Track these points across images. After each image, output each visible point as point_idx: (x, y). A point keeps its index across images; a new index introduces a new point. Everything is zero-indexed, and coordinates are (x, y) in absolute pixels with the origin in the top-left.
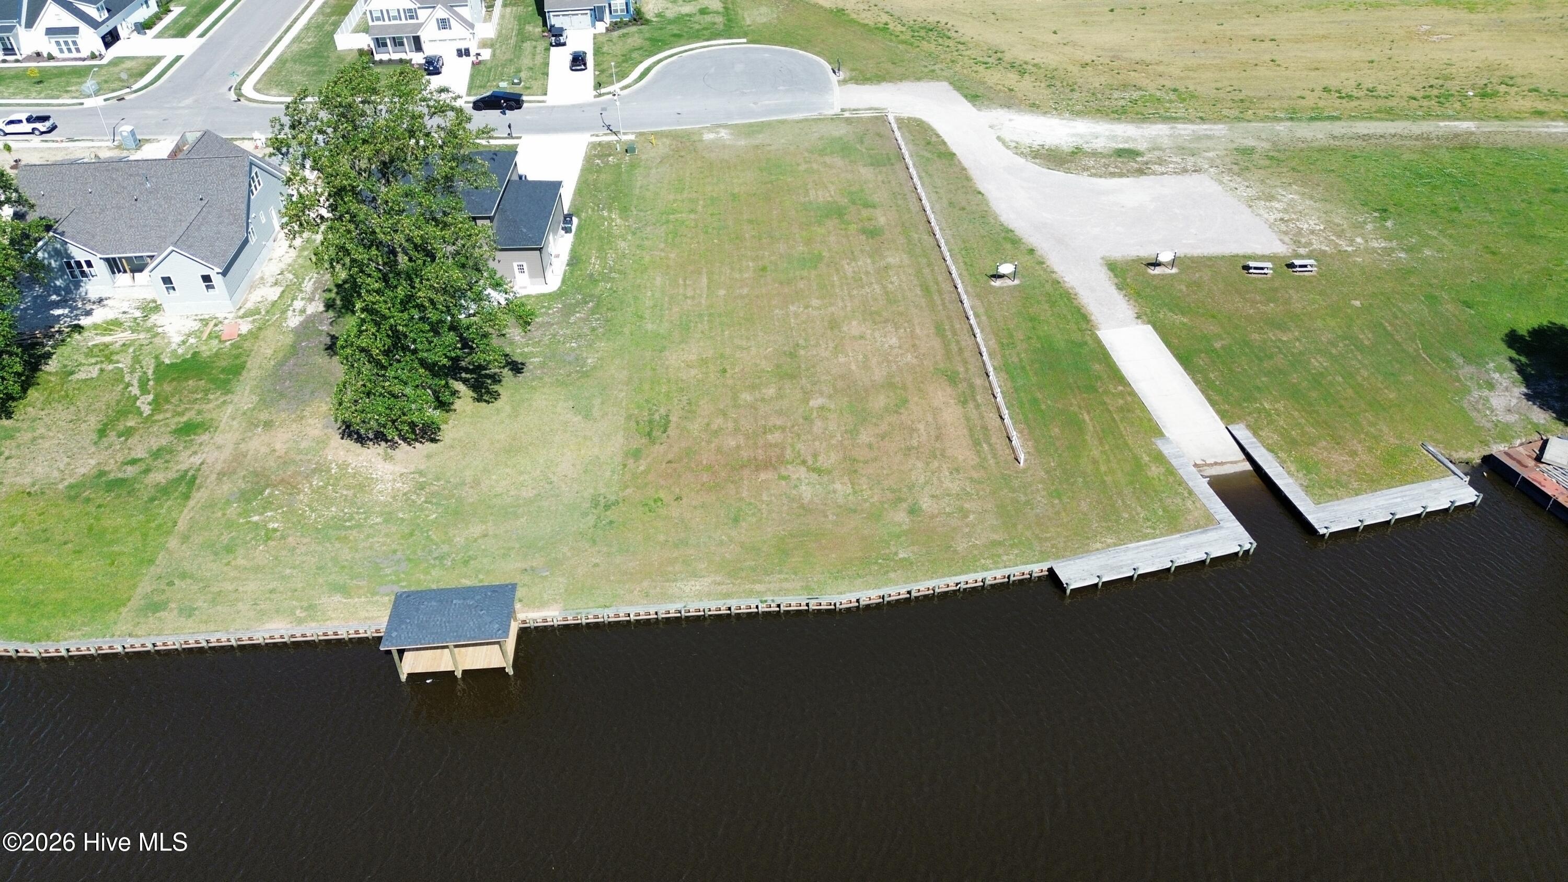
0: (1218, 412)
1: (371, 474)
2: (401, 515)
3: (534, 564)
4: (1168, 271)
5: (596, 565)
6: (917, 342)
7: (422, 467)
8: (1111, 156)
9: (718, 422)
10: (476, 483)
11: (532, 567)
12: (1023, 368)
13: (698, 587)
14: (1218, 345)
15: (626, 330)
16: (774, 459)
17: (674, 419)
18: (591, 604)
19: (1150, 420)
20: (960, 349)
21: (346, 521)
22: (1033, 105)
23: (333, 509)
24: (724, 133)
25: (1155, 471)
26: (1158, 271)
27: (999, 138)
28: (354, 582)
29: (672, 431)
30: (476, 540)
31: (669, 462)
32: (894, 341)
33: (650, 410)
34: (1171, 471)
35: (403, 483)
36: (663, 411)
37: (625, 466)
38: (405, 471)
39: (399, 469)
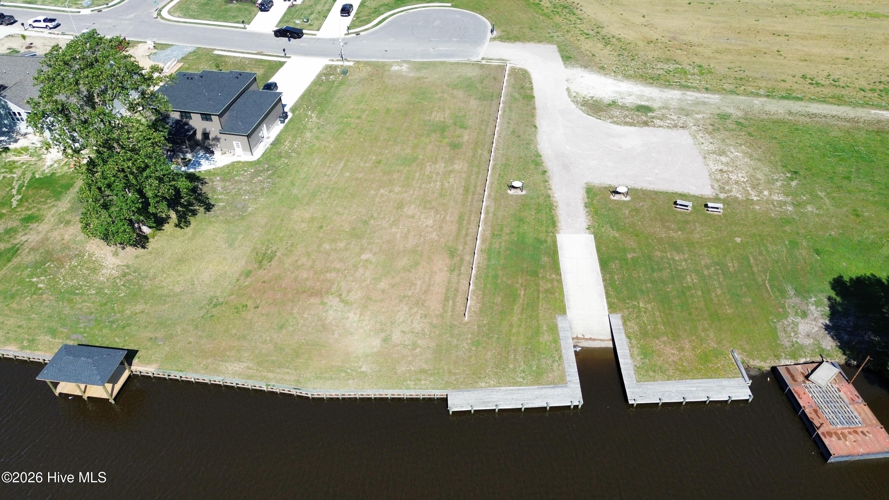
0: (608, 303)
1: (103, 262)
2: (106, 291)
3: (158, 336)
4: (623, 198)
5: (190, 343)
6: (444, 225)
7: (131, 263)
8: (632, 110)
9: (304, 260)
10: (154, 277)
11: (156, 337)
12: (499, 253)
13: (237, 369)
14: (629, 256)
15: (281, 192)
16: (324, 290)
17: (278, 254)
18: (174, 368)
19: (563, 301)
20: (467, 234)
21: (77, 290)
22: (602, 68)
23: (75, 281)
24: (405, 67)
25: (545, 338)
26: (617, 197)
27: (568, 89)
28: (62, 329)
29: (274, 263)
30: (136, 314)
31: (264, 282)
32: (430, 222)
33: (267, 246)
34: (556, 341)
35: (117, 271)
36: (274, 248)
37: (238, 280)
38: (121, 264)
39: (118, 262)
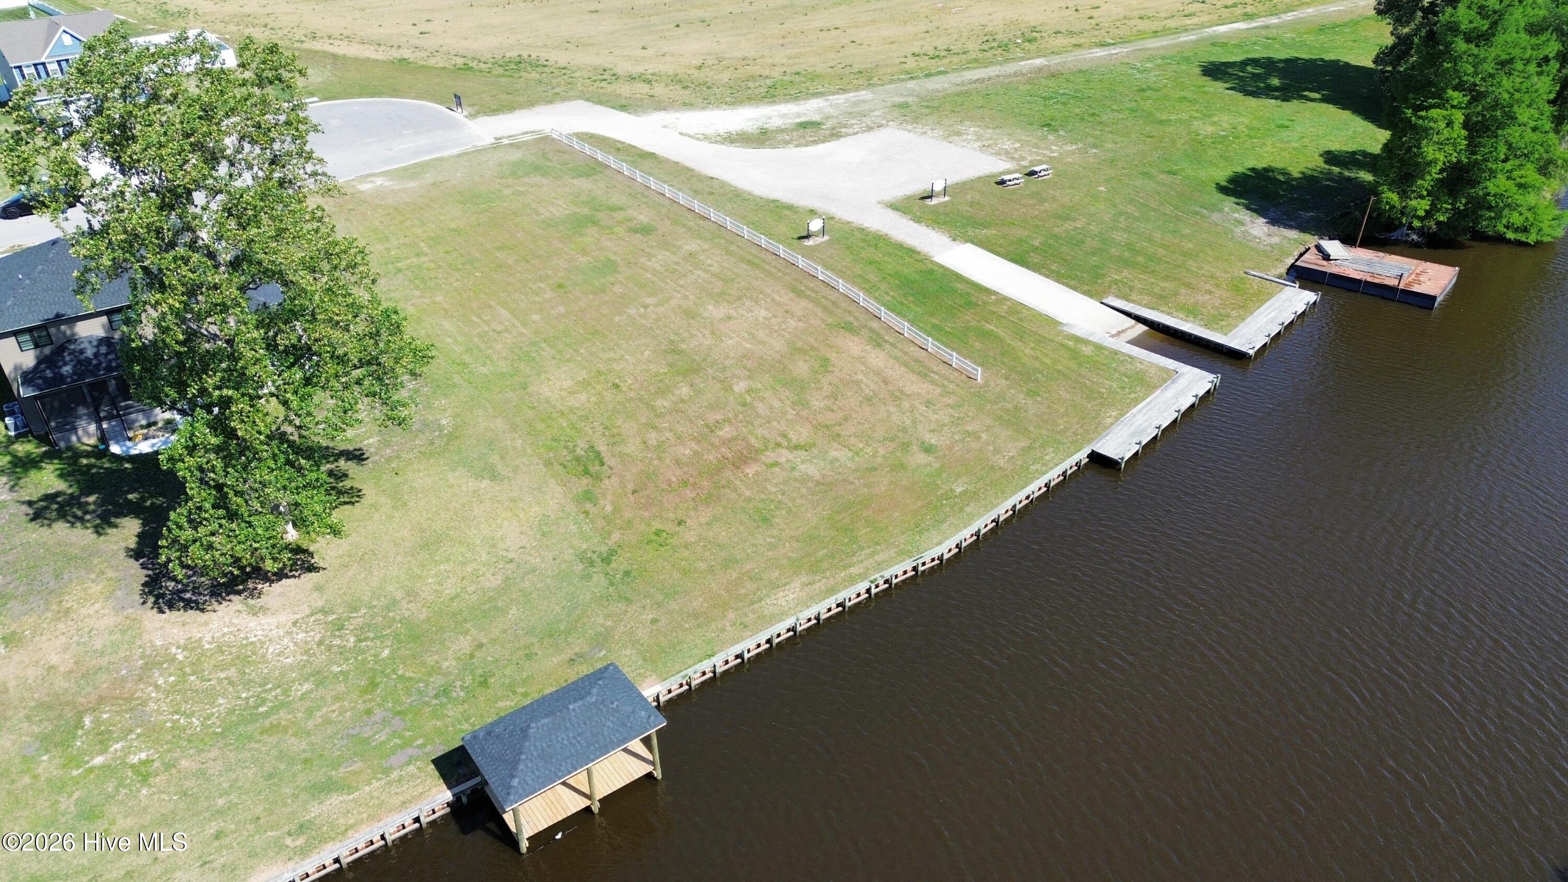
0: (1084, 293)
1: (247, 638)
2: (336, 669)
3: (577, 650)
4: (943, 199)
5: (654, 621)
6: (787, 308)
7: (320, 603)
8: (792, 130)
10: (411, 595)
11: (576, 654)
14: (1036, 243)
17: (602, 448)
18: (691, 662)
19: (1040, 315)
20: (833, 302)
21: (256, 707)
23: (221, 701)
25: (1087, 350)
26: (935, 201)
28: (342, 770)
29: (609, 460)
30: (472, 656)
34: (1099, 347)
35: (306, 632)
37: (586, 513)
38: (298, 616)
39: (286, 618)
